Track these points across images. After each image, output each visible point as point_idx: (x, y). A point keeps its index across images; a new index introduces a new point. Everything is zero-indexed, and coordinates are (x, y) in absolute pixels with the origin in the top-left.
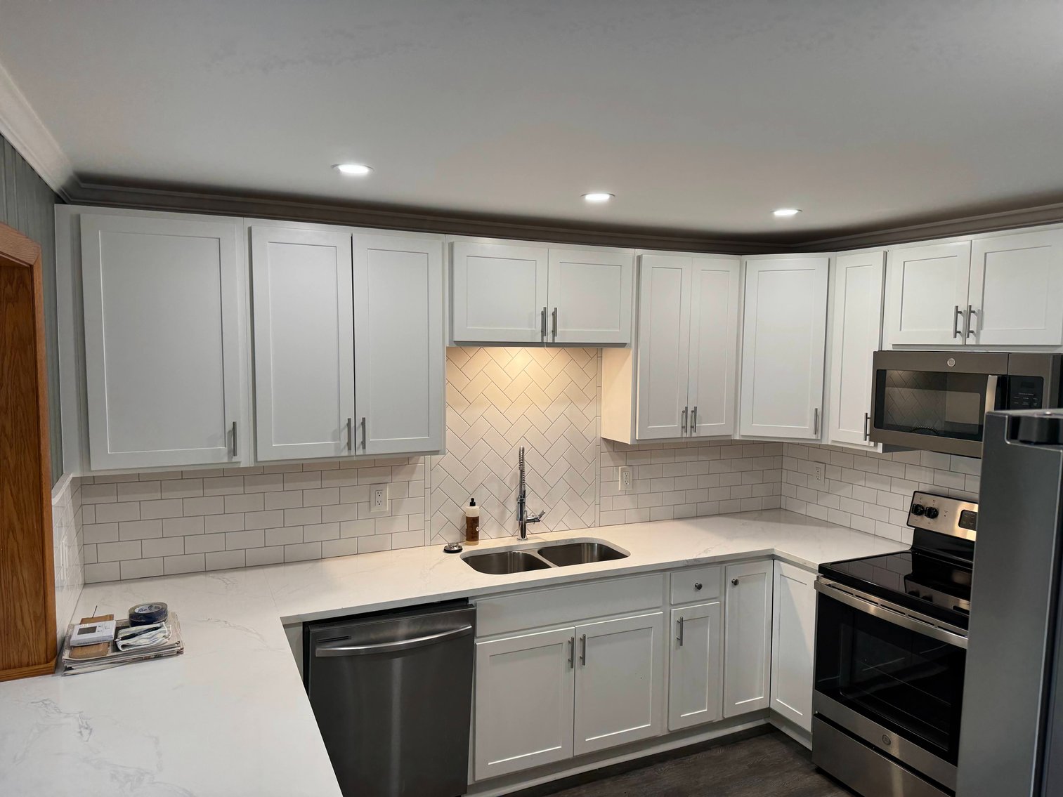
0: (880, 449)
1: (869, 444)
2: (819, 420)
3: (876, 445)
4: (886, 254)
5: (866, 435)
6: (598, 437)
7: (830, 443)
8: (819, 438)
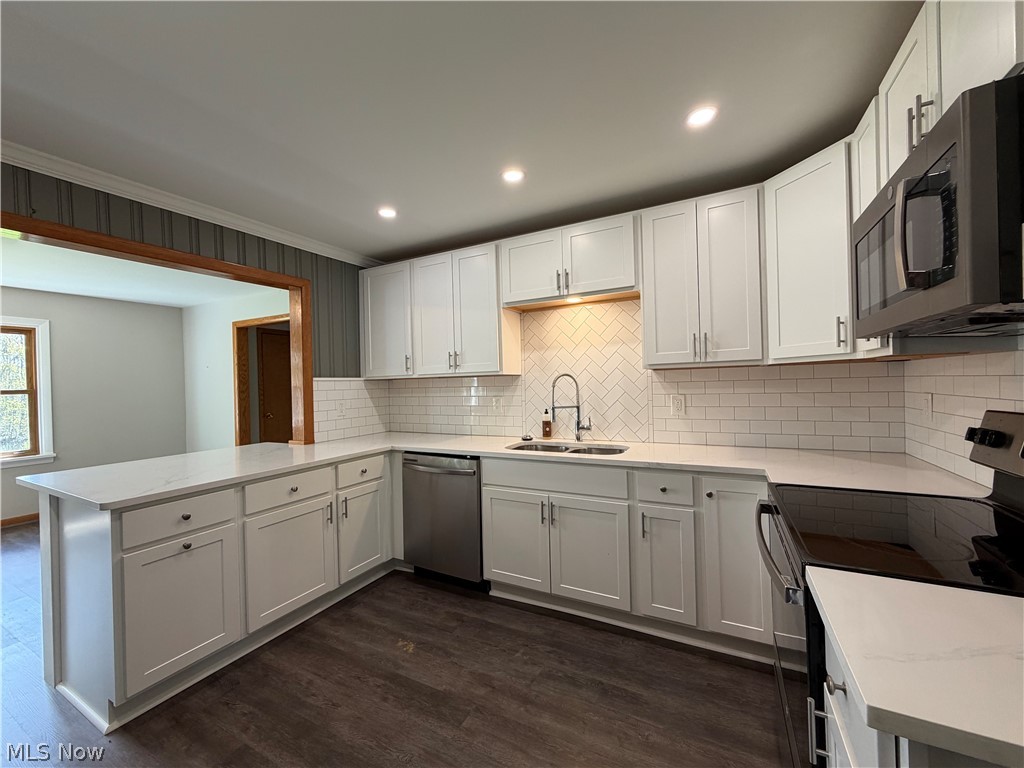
2: (848, 330)
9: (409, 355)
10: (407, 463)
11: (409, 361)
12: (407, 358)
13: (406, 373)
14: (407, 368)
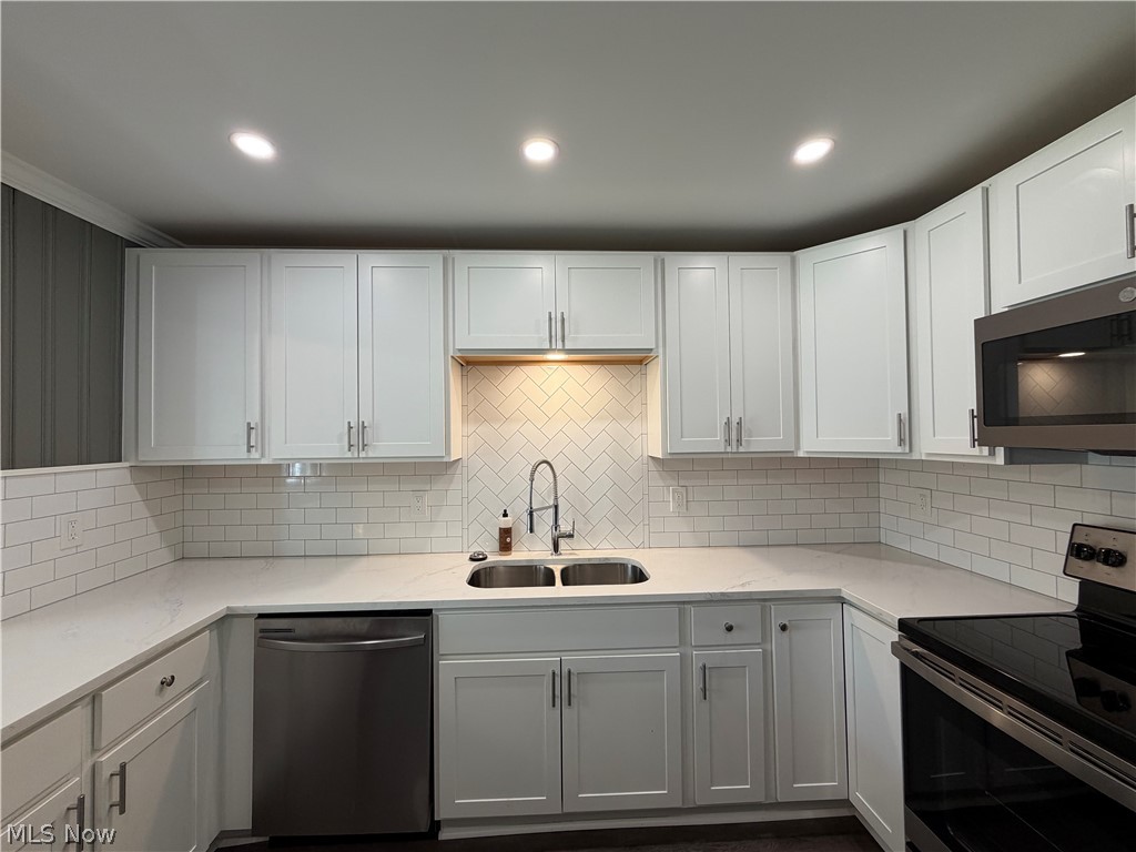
0: (1000, 457)
1: (981, 451)
2: (906, 428)
3: (992, 454)
4: (986, 191)
5: (974, 440)
6: (645, 455)
7: (923, 458)
8: (907, 451)
9: (255, 420)
10: (264, 636)
11: (253, 432)
12: (250, 428)
13: (245, 455)
14: (250, 447)
